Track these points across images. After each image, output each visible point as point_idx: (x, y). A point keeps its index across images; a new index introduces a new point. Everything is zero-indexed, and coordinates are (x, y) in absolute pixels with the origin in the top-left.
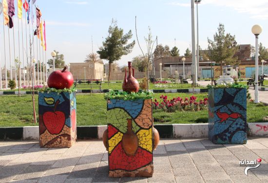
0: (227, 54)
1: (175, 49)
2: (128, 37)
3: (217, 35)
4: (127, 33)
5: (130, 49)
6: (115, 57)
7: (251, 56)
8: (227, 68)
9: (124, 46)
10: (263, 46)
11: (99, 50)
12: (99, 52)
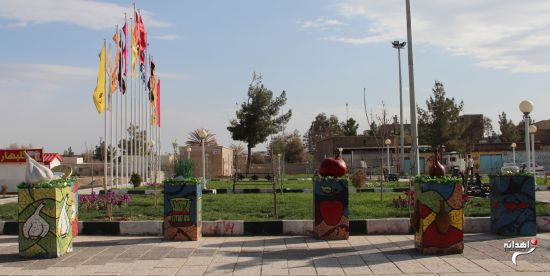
0: (450, 132)
1: (351, 122)
2: (281, 102)
3: (432, 101)
4: (279, 96)
5: (282, 125)
6: (258, 136)
7: (485, 136)
8: (449, 157)
9: (273, 118)
10: (508, 119)
11: (230, 125)
12: (230, 129)
